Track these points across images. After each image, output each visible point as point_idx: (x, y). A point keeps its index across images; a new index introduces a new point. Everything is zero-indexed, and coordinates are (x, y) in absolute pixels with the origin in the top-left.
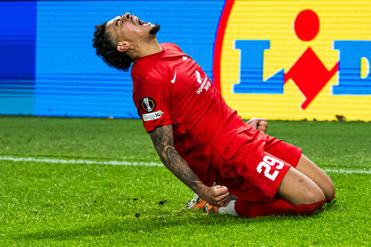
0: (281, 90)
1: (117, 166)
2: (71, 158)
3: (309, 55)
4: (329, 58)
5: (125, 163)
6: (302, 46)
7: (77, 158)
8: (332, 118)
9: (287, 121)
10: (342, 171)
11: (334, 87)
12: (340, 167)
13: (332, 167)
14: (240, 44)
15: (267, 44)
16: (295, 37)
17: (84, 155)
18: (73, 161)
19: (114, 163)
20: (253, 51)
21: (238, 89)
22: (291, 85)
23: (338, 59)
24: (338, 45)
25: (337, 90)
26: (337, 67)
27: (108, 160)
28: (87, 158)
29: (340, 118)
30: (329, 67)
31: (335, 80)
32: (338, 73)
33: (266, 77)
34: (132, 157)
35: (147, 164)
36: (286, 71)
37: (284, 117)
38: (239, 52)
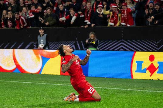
0: (146, 72)
1: (107, 89)
2: (96, 86)
3: (152, 65)
4: (156, 65)
5: (109, 88)
6: (150, 63)
7: (98, 87)
8: (156, 79)
9: (146, 80)
10: (159, 92)
11: (157, 72)
12: (158, 91)
13: (157, 90)
14: (137, 62)
15: (143, 62)
16: (149, 60)
17: (99, 86)
18: (97, 87)
19: (106, 88)
20: (140, 64)
21: (136, 72)
22: (148, 71)
23: (158, 66)
24: (159, 63)
25: (158, 73)
26: (158, 67)
27: (105, 87)
28: (100, 87)
29: (158, 79)
30: (156, 67)
31: (158, 70)
32: (158, 69)
33: (142, 69)
34: (110, 87)
35: (114, 89)
36: (147, 68)
37: (145, 79)
38: (137, 63)
